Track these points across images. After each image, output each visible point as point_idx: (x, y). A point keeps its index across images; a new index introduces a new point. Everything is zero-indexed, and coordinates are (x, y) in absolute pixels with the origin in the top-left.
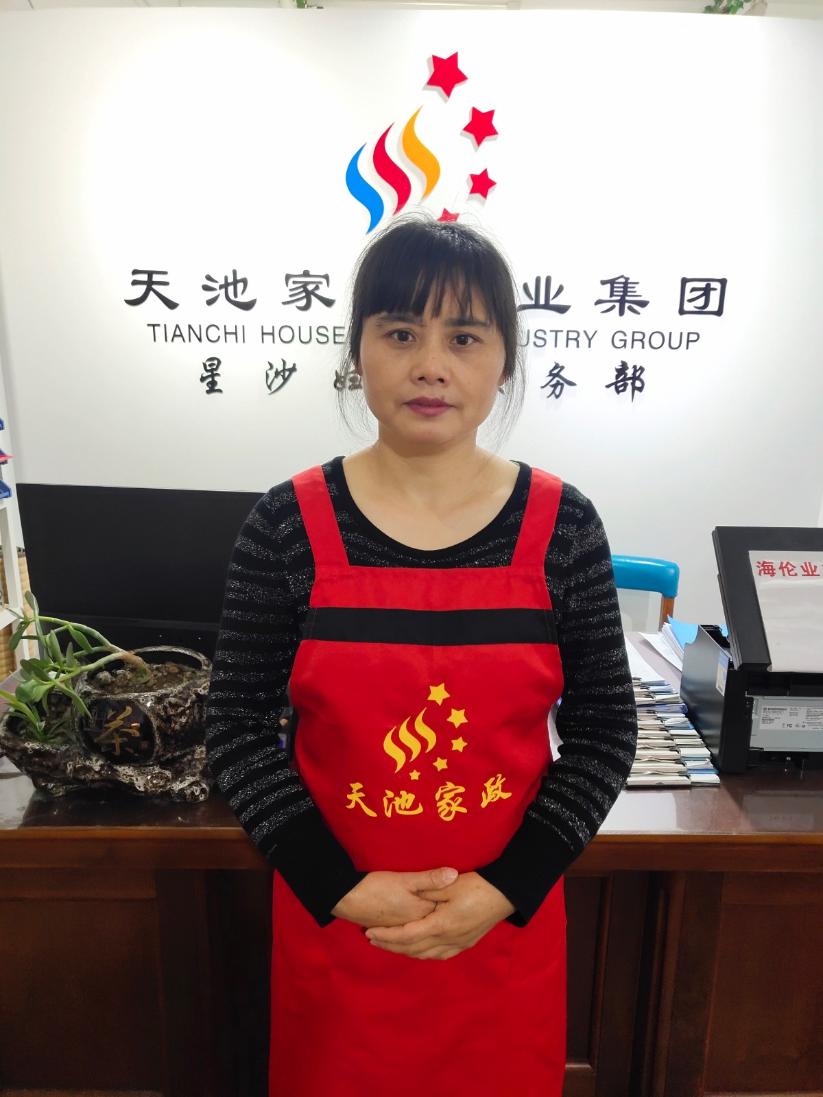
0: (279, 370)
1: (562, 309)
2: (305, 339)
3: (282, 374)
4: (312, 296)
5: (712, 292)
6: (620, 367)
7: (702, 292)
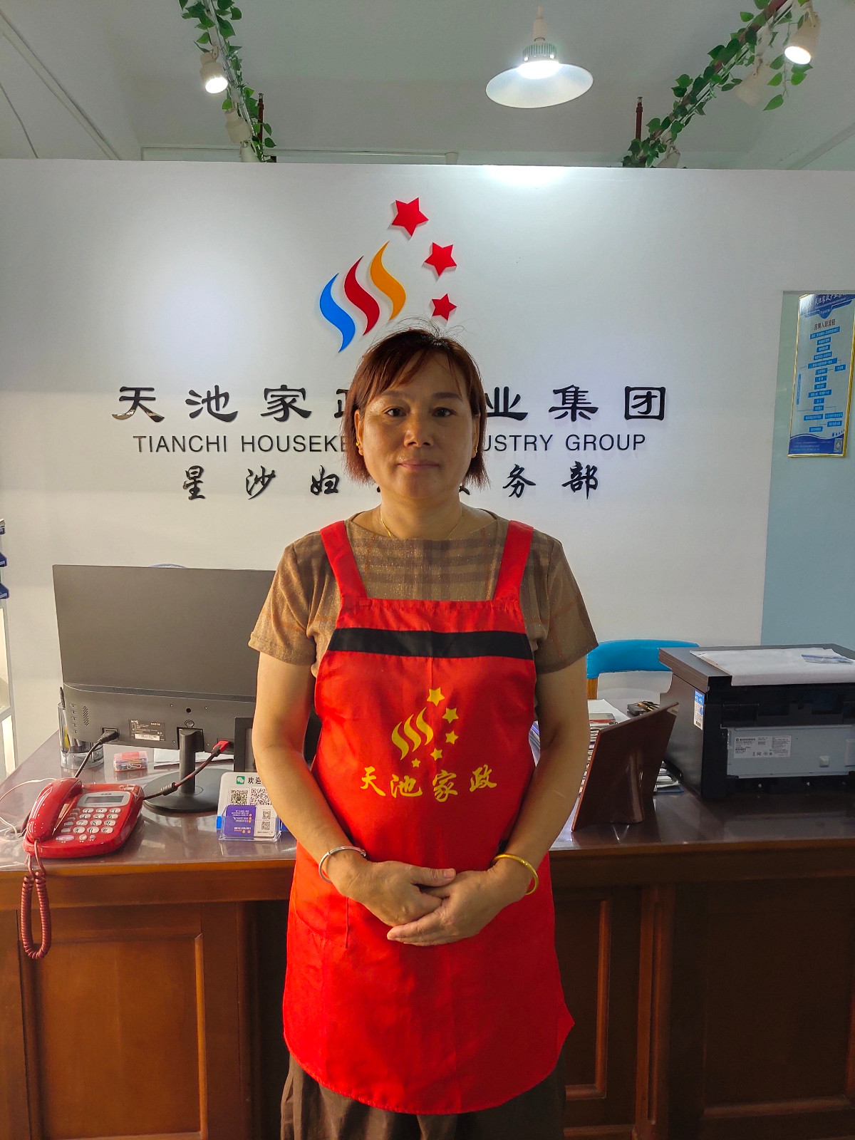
0: (258, 477)
1: (520, 416)
2: (284, 447)
3: (262, 480)
4: (291, 411)
5: (653, 400)
6: (575, 468)
7: (644, 399)
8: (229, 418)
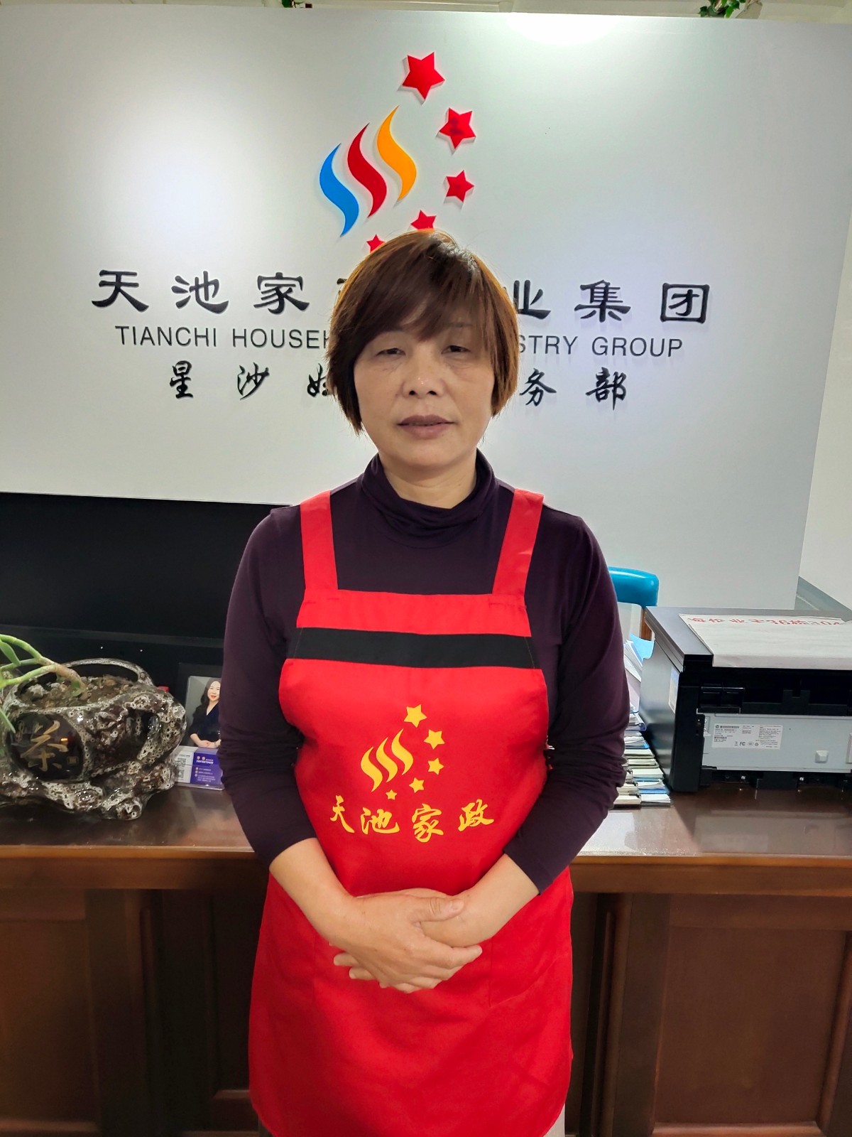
0: (251, 375)
1: (541, 315)
2: (278, 343)
3: (254, 378)
4: (285, 299)
5: (694, 299)
6: (601, 374)
7: (685, 298)
8: (218, 309)
